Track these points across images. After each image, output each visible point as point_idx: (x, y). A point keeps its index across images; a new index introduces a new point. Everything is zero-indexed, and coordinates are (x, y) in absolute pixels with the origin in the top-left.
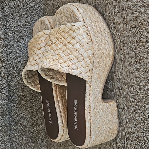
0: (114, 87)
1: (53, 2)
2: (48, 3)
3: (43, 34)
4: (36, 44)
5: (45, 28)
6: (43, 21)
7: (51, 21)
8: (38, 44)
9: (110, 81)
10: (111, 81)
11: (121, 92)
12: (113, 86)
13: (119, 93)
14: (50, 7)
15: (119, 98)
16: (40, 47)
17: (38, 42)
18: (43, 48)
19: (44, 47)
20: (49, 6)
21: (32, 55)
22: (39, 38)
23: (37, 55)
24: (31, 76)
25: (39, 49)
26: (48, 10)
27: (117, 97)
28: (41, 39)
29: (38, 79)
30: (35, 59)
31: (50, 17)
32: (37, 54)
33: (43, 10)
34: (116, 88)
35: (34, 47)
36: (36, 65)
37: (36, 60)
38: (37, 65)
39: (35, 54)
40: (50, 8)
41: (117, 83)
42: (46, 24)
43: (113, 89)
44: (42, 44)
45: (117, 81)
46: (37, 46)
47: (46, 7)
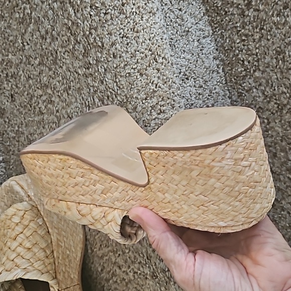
0: (155, 269)
1: (19, 146)
2: (10, 150)
3: (16, 210)
4: (6, 231)
5: (15, 198)
6: (9, 187)
7: (23, 184)
8: (10, 230)
9: (147, 260)
10: (149, 261)
11: (170, 276)
12: (153, 269)
13: (166, 278)
14: (15, 155)
15: (168, 287)
16: (14, 234)
17: (9, 226)
18: (21, 235)
19: (22, 233)
20: (13, 154)
21: (4, 251)
22: (10, 219)
23: (12, 250)
24: (9, 286)
25: (13, 239)
26: (12, 161)
27: (165, 284)
28: (13, 220)
29: (23, 287)
30: (12, 258)
31: (21, 178)
32: (13, 248)
33: (3, 163)
34: (159, 271)
35: (5, 235)
36: (15, 270)
37: (13, 261)
38: (17, 268)
39: (9, 250)
40: (15, 157)
41: (159, 261)
42: (17, 192)
43: (155, 274)
44: (17, 228)
45: (158, 260)
46: (8, 233)
47: (8, 157)
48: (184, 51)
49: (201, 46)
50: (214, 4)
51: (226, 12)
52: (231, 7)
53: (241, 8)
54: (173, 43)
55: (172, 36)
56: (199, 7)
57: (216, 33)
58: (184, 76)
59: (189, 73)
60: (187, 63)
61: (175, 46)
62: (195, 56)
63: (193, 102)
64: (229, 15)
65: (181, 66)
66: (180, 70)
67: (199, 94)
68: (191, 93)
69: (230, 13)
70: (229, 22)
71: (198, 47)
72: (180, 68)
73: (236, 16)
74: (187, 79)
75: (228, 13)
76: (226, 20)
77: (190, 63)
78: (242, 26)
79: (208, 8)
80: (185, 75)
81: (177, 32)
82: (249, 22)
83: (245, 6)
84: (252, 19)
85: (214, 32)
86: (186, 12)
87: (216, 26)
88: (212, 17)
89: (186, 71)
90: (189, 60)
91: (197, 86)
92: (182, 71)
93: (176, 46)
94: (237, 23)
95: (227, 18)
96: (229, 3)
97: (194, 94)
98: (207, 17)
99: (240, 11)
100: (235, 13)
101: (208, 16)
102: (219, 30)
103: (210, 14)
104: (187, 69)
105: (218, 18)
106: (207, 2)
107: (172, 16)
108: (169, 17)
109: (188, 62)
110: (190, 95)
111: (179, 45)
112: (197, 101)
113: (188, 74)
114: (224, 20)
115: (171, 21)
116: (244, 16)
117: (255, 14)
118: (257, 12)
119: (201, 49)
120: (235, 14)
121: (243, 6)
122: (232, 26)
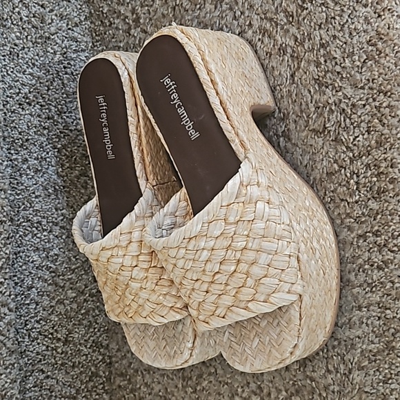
48: (33, 64)
49: (66, 62)
50: (100, 8)
51: (111, 24)
52: (118, 18)
53: (128, 24)
54: (15, 50)
55: (17, 42)
56: (79, 7)
57: (96, 48)
58: (24, 100)
59: (34, 96)
60: (34, 82)
61: (18, 56)
62: (52, 74)
63: (29, 138)
64: (113, 28)
65: (22, 84)
66: (20, 89)
67: (44, 128)
68: (30, 124)
69: (115, 25)
70: (113, 38)
71: (60, 62)
72: (20, 87)
73: (121, 31)
74: (29, 104)
75: (113, 25)
76: (109, 33)
77: (40, 83)
78: (125, 47)
79: (92, 11)
80: (27, 98)
81: (27, 37)
82: (134, 44)
83: (133, 22)
84: (137, 42)
85: (94, 47)
86: (52, 11)
87: (97, 38)
88: (95, 26)
89: (30, 92)
90: (39, 78)
91: (44, 116)
92: (22, 91)
93: (20, 55)
94: (120, 42)
95: (110, 32)
96: (115, 12)
97: (35, 127)
98: (89, 23)
99: (126, 27)
100: (120, 27)
101: (91, 23)
102: (100, 45)
103: (94, 20)
104: (32, 90)
105: (101, 29)
106: (93, 2)
107: (24, 13)
108: (19, 13)
109: (36, 81)
110: (28, 127)
111: (26, 54)
112: (36, 137)
113: (31, 98)
114: (107, 33)
115: (21, 19)
116: (130, 35)
117: (141, 36)
118: (144, 34)
119: (66, 65)
120: (120, 29)
121: (131, 22)
122: (115, 44)
